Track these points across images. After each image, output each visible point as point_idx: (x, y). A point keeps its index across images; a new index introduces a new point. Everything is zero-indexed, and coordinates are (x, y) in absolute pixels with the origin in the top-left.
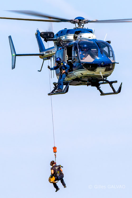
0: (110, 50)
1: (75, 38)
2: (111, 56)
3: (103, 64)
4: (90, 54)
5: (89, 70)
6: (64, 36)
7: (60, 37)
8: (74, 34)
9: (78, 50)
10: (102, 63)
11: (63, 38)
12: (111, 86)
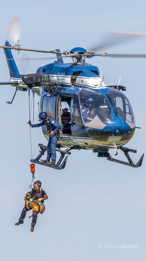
0: (126, 103)
1: (73, 80)
2: (127, 112)
3: (118, 132)
4: (98, 115)
5: (97, 139)
6: (56, 75)
7: (49, 75)
8: (71, 76)
9: (81, 107)
10: (118, 130)
11: (55, 78)
12: (126, 156)
